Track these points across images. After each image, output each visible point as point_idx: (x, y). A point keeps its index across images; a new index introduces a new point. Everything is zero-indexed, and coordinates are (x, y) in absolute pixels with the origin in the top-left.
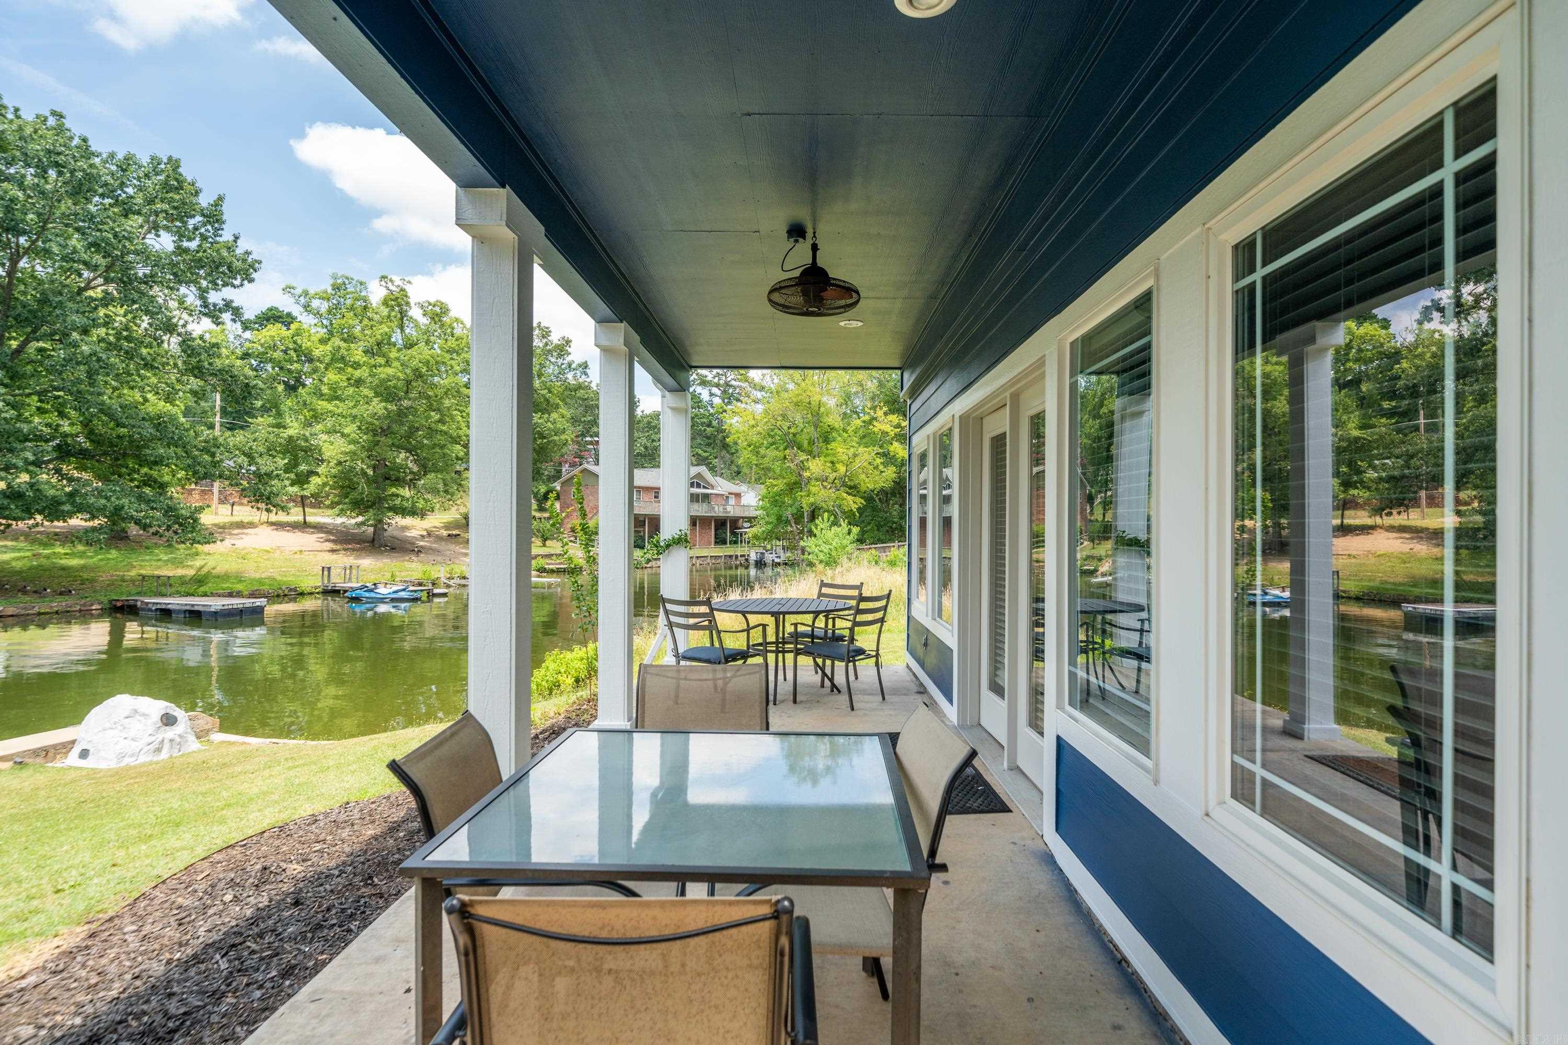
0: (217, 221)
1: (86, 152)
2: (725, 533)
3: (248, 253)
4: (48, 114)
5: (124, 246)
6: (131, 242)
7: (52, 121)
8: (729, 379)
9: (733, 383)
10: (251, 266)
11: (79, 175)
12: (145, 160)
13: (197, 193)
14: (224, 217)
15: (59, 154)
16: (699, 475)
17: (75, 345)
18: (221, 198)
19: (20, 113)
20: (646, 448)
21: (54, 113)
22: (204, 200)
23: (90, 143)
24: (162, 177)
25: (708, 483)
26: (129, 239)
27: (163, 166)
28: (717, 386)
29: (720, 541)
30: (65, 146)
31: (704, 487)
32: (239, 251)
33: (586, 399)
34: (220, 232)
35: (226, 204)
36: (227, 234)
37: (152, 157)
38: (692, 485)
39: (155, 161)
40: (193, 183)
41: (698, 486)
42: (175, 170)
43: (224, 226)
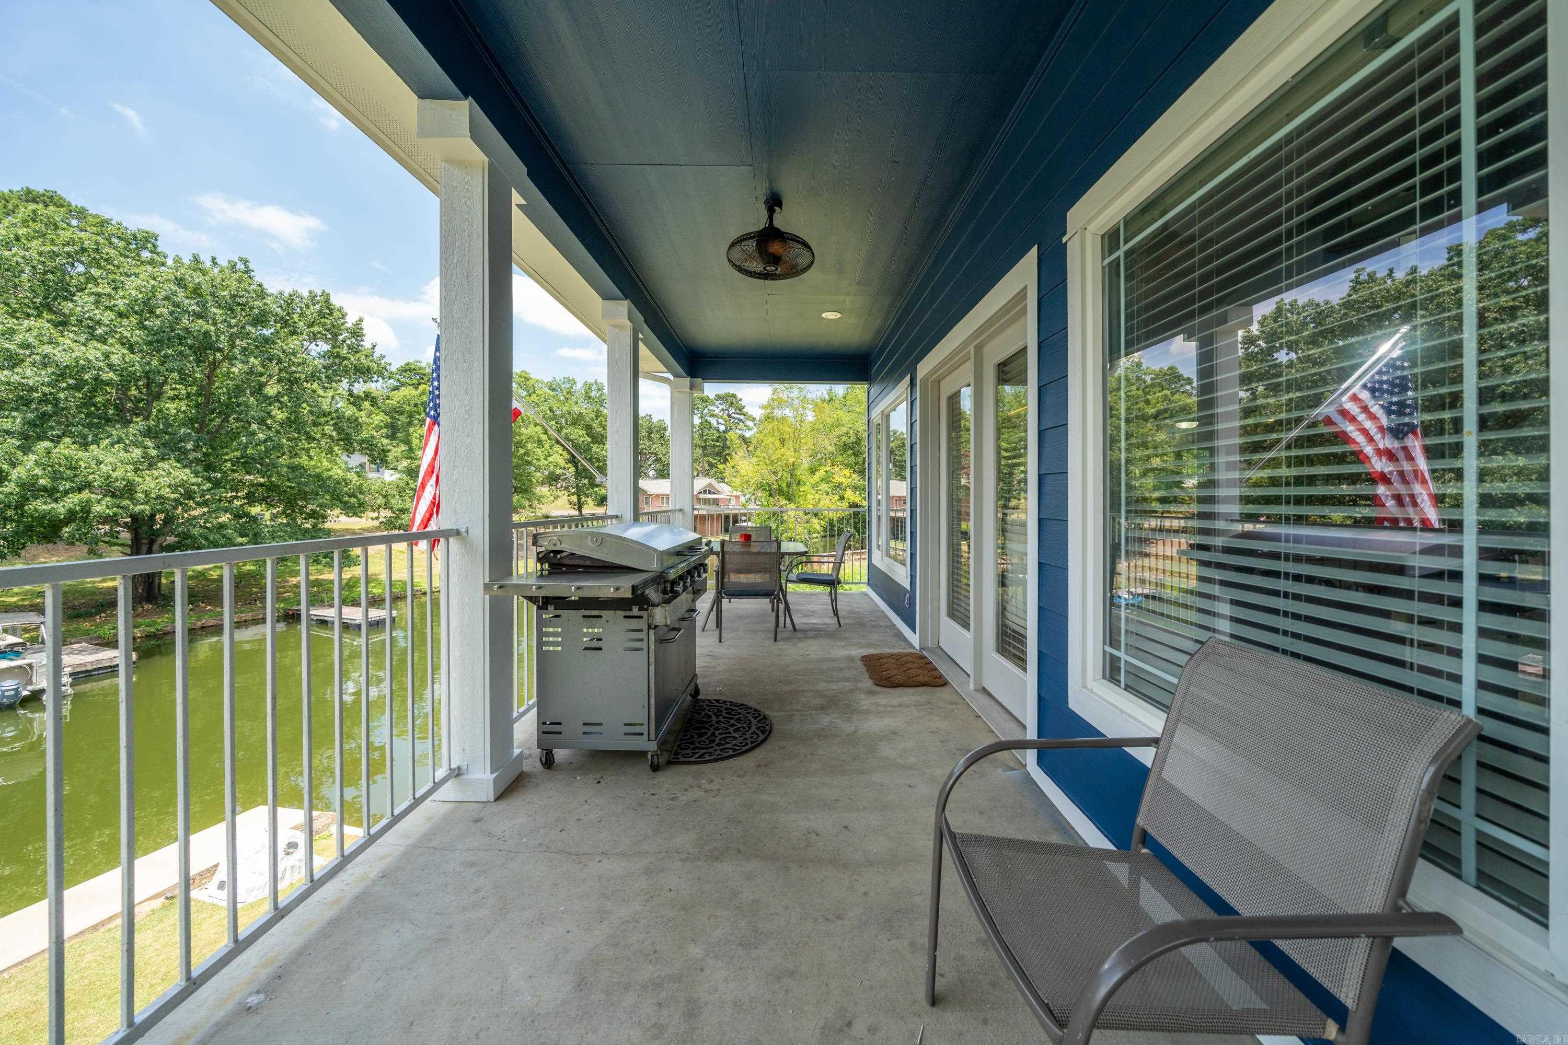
0: (358, 336)
1: (262, 293)
3: (383, 357)
4: (236, 260)
5: (290, 359)
6: (295, 356)
7: (240, 266)
9: (733, 415)
11: (256, 311)
12: (305, 294)
13: (344, 316)
14: (364, 332)
15: (240, 297)
16: (710, 485)
17: (254, 434)
18: (361, 320)
19: (217, 260)
21: (241, 259)
22: (350, 321)
23: (265, 286)
24: (318, 307)
25: (716, 490)
26: (294, 354)
27: (318, 298)
30: (245, 290)
31: (714, 493)
32: (376, 355)
34: (362, 343)
35: (365, 325)
36: (367, 344)
37: (310, 292)
38: (705, 492)
39: (313, 296)
40: (340, 310)
41: (710, 492)
42: (327, 301)
43: (364, 338)
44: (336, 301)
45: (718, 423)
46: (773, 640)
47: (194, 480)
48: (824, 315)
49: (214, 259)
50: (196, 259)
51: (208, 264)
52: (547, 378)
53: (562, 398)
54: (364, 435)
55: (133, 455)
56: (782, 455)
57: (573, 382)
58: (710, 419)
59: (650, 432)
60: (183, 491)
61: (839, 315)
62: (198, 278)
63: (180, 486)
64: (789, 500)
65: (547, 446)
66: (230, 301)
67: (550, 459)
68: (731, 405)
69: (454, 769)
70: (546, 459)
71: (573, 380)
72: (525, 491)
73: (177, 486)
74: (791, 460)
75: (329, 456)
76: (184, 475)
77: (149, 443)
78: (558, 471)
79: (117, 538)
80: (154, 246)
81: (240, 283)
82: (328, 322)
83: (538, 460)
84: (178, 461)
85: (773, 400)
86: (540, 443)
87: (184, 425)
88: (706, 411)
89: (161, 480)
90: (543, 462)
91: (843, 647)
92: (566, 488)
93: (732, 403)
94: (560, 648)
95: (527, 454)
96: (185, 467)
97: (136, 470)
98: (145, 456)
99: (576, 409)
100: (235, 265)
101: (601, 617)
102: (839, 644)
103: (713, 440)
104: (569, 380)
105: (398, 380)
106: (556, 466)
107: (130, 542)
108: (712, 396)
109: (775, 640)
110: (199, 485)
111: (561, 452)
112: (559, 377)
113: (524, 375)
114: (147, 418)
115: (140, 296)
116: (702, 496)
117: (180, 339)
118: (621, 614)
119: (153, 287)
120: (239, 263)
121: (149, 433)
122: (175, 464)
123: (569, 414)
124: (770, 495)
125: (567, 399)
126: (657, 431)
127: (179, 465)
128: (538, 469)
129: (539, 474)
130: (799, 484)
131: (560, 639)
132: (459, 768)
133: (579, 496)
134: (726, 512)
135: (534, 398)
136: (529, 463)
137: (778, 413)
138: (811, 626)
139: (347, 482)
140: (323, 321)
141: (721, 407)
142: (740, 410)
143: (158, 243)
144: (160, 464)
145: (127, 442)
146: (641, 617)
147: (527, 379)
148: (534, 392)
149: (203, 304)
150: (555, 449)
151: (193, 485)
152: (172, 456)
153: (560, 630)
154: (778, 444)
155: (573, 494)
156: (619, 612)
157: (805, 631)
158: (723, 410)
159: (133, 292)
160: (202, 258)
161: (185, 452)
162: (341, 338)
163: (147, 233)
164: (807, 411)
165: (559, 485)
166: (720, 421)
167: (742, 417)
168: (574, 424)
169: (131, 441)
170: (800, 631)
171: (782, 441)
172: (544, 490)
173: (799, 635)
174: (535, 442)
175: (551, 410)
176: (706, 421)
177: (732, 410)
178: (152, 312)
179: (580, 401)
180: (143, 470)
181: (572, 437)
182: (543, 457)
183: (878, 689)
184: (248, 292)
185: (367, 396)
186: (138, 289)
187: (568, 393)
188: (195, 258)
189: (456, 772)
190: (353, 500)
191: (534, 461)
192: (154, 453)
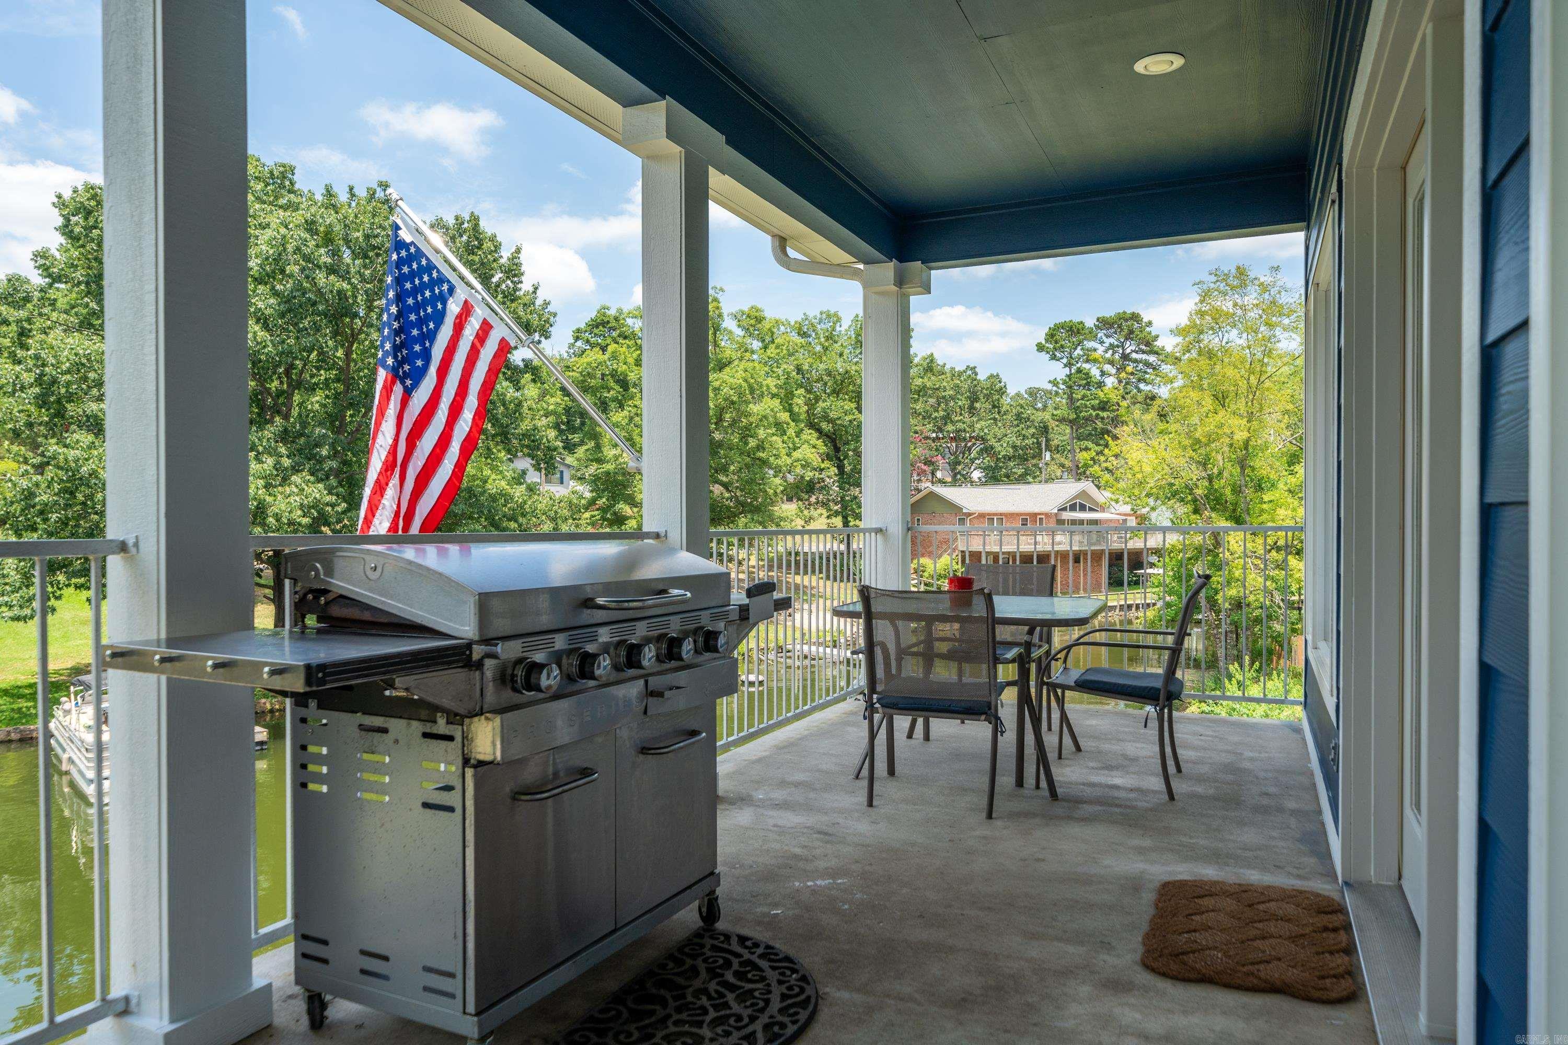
0: (515, 276)
2: (1122, 571)
3: (547, 304)
4: (375, 186)
8: (1128, 351)
9: (1134, 356)
10: (547, 321)
12: (451, 221)
13: (497, 247)
14: (523, 268)
16: (1084, 494)
19: (355, 190)
20: (1014, 447)
21: (382, 184)
22: (505, 254)
24: (465, 238)
25: (1097, 504)
27: (466, 225)
28: (1111, 362)
29: (1116, 583)
31: (1091, 510)
32: (539, 302)
33: (937, 389)
34: (519, 286)
35: (523, 257)
36: (526, 286)
37: (457, 218)
38: (1073, 508)
39: (459, 220)
40: (493, 239)
41: (1083, 508)
42: (476, 227)
43: (523, 278)
44: (487, 226)
45: (1103, 373)
46: (984, 815)
47: (328, 499)
48: (1139, 67)
49: (351, 189)
50: (329, 193)
51: (343, 197)
52: (795, 317)
53: (818, 348)
54: (525, 425)
55: (265, 466)
56: (1221, 426)
57: (835, 318)
58: (1087, 366)
59: (974, 399)
60: (316, 514)
61: (1178, 62)
62: (331, 218)
63: (313, 507)
64: (1238, 521)
65: (791, 432)
66: (364, 245)
67: (796, 455)
68: (1130, 335)
69: (115, 1001)
70: (789, 455)
71: (836, 314)
72: (757, 510)
73: (310, 507)
74: (1241, 436)
75: (489, 461)
76: (317, 492)
77: (283, 450)
78: (809, 475)
79: (260, 577)
80: (292, 184)
81: (374, 216)
82: (477, 259)
83: (777, 456)
84: (312, 474)
85: (1201, 314)
86: (780, 428)
87: (321, 424)
88: (1079, 351)
89: (292, 499)
90: (785, 460)
91: (1141, 851)
92: (825, 504)
93: (1131, 332)
94: (325, 789)
95: (761, 447)
96: (319, 481)
97: (267, 486)
98: (277, 466)
99: (840, 366)
100: (374, 193)
101: (385, 731)
102: (1136, 842)
103: (1093, 408)
104: (829, 316)
105: (588, 341)
106: (806, 465)
107: (272, 584)
108: (1090, 322)
109: (990, 816)
110: (333, 506)
111: (814, 441)
112: (813, 313)
113: (754, 314)
114: (286, 417)
115: (271, 252)
116: (1067, 515)
117: (314, 304)
118: (417, 727)
119: (284, 237)
120: (378, 190)
121: (284, 436)
122: (308, 477)
123: (829, 374)
124: (1196, 511)
125: (826, 349)
126: (987, 397)
127: (312, 479)
128: (778, 470)
129: (778, 481)
130: (1259, 488)
131: (325, 770)
132: (127, 999)
133: (845, 518)
134: (1116, 546)
135: (772, 351)
136: (764, 463)
137: (1211, 340)
138: (1098, 792)
139: (508, 498)
140: (470, 258)
141: (1108, 341)
142: (1148, 344)
143: (295, 178)
144: (294, 478)
145: (261, 449)
146: (450, 738)
147: (759, 320)
148: (773, 342)
149: (335, 253)
150: (804, 437)
151: (327, 504)
152: (307, 466)
153: (324, 751)
154: (1208, 402)
155: (837, 514)
156: (415, 724)
157: (1077, 801)
158: (1112, 346)
159: (264, 247)
160: (336, 190)
161: (321, 460)
162: (494, 280)
163: (284, 166)
164: (1278, 331)
165: (813, 499)
166: (1108, 368)
167: (1152, 359)
168: (836, 392)
169: (265, 447)
170: (1063, 800)
171: (1221, 399)
172: (788, 509)
173: (1059, 809)
174: (769, 426)
175: (799, 370)
176: (1079, 371)
177: (1130, 347)
178: (283, 271)
179: (846, 351)
180: (276, 487)
181: (833, 415)
182: (784, 452)
183: (1144, 977)
184: (384, 229)
185: (526, 366)
186: (269, 243)
187: (827, 338)
188: (328, 191)
189: (121, 1007)
190: (513, 525)
191: (772, 459)
192: (286, 462)
